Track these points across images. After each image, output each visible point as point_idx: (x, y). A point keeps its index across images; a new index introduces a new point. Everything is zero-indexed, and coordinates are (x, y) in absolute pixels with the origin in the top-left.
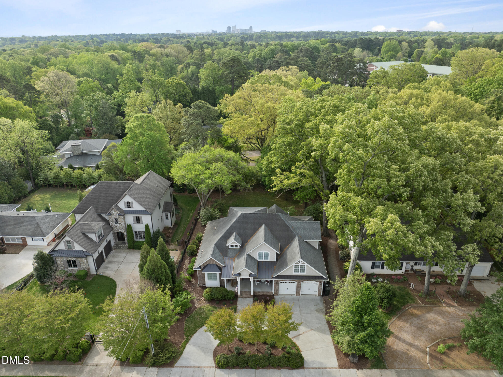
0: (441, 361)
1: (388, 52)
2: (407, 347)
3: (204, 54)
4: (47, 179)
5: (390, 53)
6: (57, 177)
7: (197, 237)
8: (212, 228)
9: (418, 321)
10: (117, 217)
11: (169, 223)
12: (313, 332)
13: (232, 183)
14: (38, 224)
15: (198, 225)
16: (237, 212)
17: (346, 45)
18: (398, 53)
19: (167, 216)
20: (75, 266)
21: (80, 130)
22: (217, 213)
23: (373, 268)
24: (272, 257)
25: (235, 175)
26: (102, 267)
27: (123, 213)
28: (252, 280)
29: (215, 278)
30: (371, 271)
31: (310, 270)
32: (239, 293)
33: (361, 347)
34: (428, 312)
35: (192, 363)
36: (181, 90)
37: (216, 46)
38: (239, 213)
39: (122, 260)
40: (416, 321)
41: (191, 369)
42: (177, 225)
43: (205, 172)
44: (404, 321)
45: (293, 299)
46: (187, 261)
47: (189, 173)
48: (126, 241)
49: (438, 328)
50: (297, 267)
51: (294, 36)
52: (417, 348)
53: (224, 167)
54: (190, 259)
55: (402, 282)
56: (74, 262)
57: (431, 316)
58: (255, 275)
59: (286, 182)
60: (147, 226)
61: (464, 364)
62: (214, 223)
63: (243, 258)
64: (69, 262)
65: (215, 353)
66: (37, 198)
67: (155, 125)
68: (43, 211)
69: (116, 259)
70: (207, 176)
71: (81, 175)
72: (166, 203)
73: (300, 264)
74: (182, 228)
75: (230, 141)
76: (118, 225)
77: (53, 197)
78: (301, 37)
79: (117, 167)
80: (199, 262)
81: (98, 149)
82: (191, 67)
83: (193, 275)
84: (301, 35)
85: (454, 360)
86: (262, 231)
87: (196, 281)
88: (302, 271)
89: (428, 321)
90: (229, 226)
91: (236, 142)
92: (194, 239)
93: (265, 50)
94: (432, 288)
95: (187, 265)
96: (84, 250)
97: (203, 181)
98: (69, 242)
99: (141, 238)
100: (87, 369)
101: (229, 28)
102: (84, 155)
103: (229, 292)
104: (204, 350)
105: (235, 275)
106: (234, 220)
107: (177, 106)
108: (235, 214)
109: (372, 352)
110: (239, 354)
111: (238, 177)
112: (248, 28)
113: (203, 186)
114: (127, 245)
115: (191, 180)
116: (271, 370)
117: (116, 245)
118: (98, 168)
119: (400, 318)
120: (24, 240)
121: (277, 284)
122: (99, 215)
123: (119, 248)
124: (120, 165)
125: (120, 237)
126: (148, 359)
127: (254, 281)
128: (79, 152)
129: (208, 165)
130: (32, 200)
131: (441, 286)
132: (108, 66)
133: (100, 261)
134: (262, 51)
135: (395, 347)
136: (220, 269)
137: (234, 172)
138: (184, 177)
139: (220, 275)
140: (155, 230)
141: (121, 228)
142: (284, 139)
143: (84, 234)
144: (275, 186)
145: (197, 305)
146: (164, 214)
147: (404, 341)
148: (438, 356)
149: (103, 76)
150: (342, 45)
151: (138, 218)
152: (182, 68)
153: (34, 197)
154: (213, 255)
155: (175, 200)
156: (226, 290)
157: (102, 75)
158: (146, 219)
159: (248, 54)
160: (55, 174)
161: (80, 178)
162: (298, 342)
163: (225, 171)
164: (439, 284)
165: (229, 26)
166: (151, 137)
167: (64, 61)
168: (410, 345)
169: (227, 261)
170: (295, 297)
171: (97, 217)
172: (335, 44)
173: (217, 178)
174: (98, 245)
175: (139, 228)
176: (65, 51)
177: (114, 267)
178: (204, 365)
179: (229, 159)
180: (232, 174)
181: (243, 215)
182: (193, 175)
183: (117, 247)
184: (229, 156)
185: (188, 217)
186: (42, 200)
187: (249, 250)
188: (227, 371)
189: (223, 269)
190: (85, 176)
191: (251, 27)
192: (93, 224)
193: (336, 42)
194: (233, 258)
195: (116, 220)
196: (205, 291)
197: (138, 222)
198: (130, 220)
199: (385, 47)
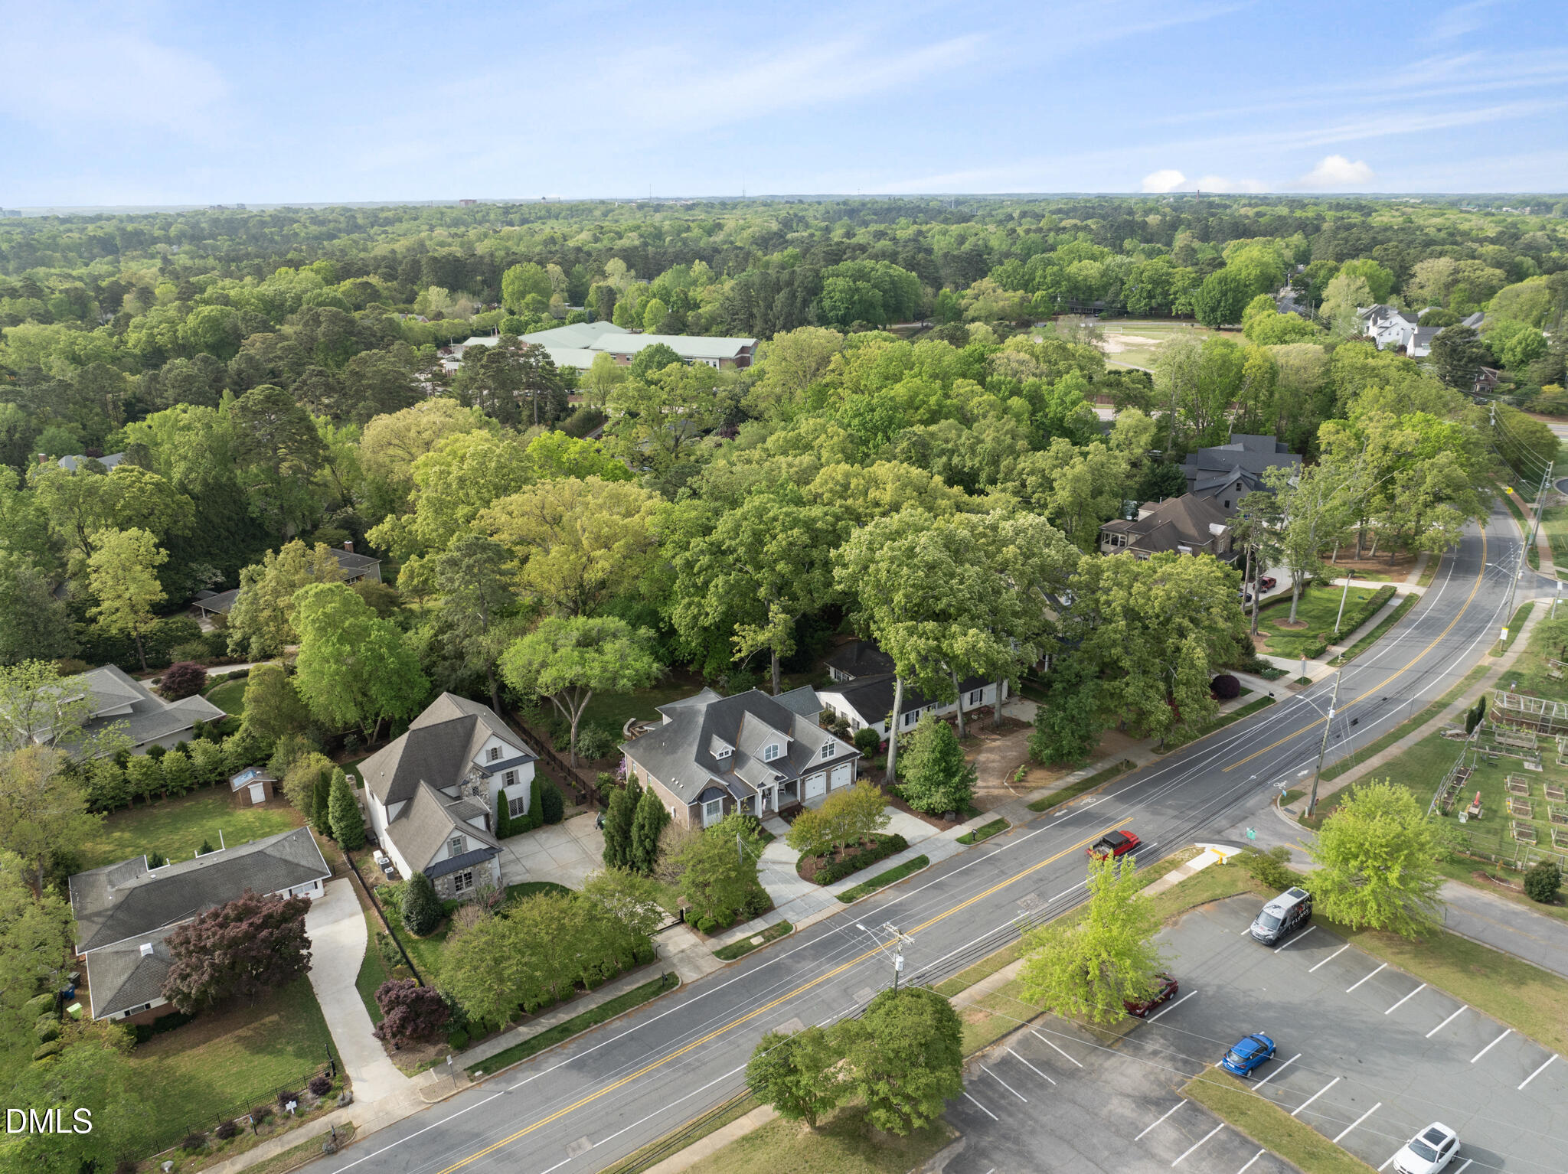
0: (1024, 787)
1: (522, 294)
2: (984, 790)
10: (478, 784)
17: (393, 277)
24: (783, 750)
27: (487, 773)
28: (776, 788)
29: (717, 809)
31: (840, 749)
32: (760, 816)
35: (792, 897)
38: (703, 707)
41: (799, 901)
49: (998, 763)
50: (825, 749)
52: (997, 787)
56: (469, 876)
58: (782, 777)
60: (533, 783)
61: (1043, 781)
62: (641, 742)
64: (458, 879)
65: (806, 878)
73: (830, 743)
80: (689, 792)
88: (832, 753)
89: (986, 761)
96: (484, 847)
99: (521, 810)
100: (675, 961)
105: (758, 787)
106: (701, 719)
116: (881, 862)
121: (803, 784)
122: (440, 791)
136: (723, 791)
139: (725, 801)
147: (978, 787)
148: (1019, 785)
151: (511, 775)
154: (707, 774)
158: (525, 773)
169: (725, 778)
170: (825, 796)
175: (516, 793)
178: (805, 891)
181: (711, 707)
188: (838, 883)
195: (477, 790)
197: (511, 782)
198: (497, 782)
199: (513, 283)
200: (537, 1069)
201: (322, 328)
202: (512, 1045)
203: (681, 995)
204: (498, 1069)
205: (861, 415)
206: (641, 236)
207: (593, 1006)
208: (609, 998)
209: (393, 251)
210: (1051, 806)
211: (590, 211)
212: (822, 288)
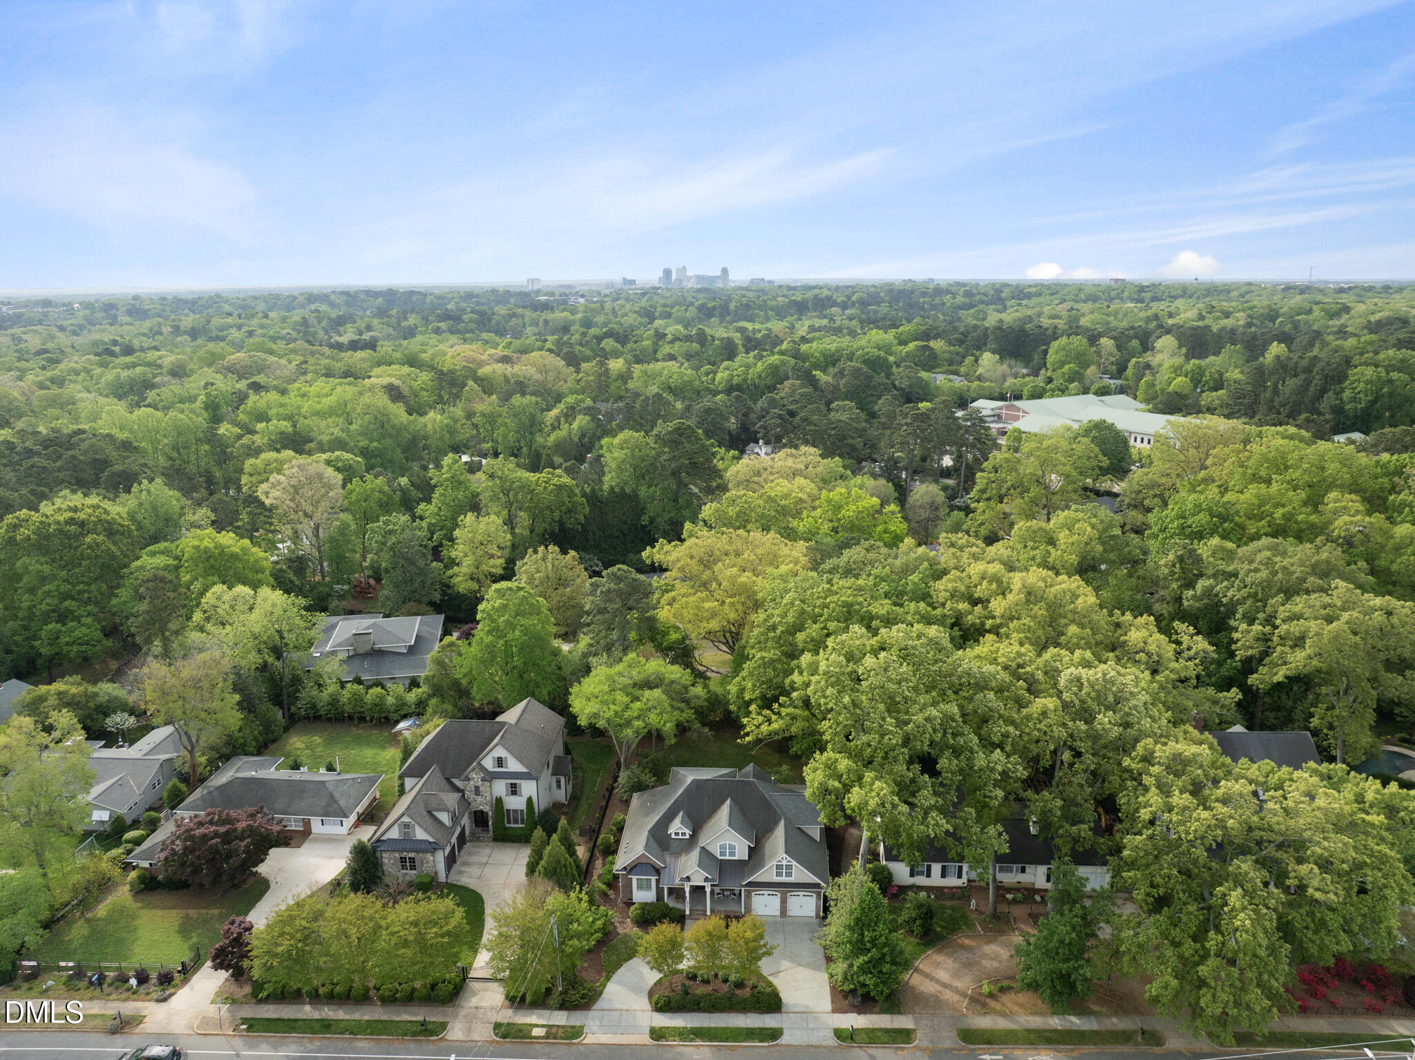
0: (984, 1005)
1: (1063, 364)
2: (938, 988)
3: (607, 370)
4: (314, 706)
5: (1067, 367)
6: (334, 701)
7: (614, 821)
8: (643, 805)
9: (969, 955)
10: (480, 784)
11: (561, 796)
12: (801, 969)
13: (677, 726)
14: (332, 795)
15: (615, 800)
16: (685, 776)
17: (961, 342)
18: (1088, 366)
19: (558, 782)
20: (413, 868)
21: (346, 587)
22: (649, 779)
23: (912, 875)
24: (742, 853)
25: (683, 711)
26: (452, 871)
27: (490, 777)
28: (708, 890)
29: (649, 888)
30: (910, 881)
31: (800, 874)
32: (687, 912)
33: (861, 978)
34: (988, 943)
35: (618, 1006)
36: (566, 499)
37: (636, 342)
38: (689, 779)
39: (485, 860)
40: (964, 956)
41: (617, 1013)
42: (574, 798)
43: (632, 705)
44: (946, 954)
45: (775, 923)
46: (599, 863)
47: (605, 708)
48: (491, 828)
49: (995, 964)
50: (779, 867)
51: (835, 304)
52: (956, 991)
53: (664, 697)
54: (604, 860)
55: (959, 899)
56: (412, 860)
57: (991, 949)
58: (713, 880)
59: (765, 728)
60: (530, 800)
61: (1016, 1008)
62: (646, 795)
63: (695, 854)
64: (403, 860)
65: (651, 993)
66: (297, 743)
67: (532, 605)
68: (323, 771)
69: (474, 859)
70: (636, 714)
71: (382, 698)
72: (557, 758)
73: (784, 863)
74: (584, 805)
75: (674, 636)
76: (479, 799)
77: (329, 742)
78: (853, 304)
79: (456, 684)
80: (622, 860)
81: (404, 641)
82: (579, 417)
83: (613, 882)
84: (854, 298)
85: (1003, 1004)
86: (725, 810)
87: (617, 894)
88: (789, 874)
89: (985, 956)
90: (672, 801)
91: (684, 639)
92: (609, 825)
93: (755, 365)
94: (1003, 908)
95: (599, 868)
96: (431, 840)
97: (628, 723)
98: (407, 826)
99: (516, 822)
100: (463, 1013)
101: (667, 273)
102: (377, 654)
103: (671, 909)
104: (634, 989)
105: (682, 879)
106: (680, 792)
107: (568, 557)
108: (681, 781)
109: (876, 985)
110: (686, 993)
111: (688, 714)
112: (719, 273)
113: (629, 732)
114: (491, 833)
115: (608, 721)
116: (733, 1015)
117: (472, 834)
118: (414, 683)
119: (939, 951)
120: (307, 824)
121: (748, 896)
122: (448, 780)
123: (478, 839)
124: (464, 682)
125: (480, 819)
126: (554, 999)
127: (712, 892)
128: (368, 647)
129: (638, 693)
130: (288, 747)
131: (1023, 906)
132: (385, 419)
133: (451, 860)
134: (748, 367)
135: (922, 989)
136: (658, 872)
137: (682, 705)
138: (596, 715)
139: (658, 881)
140: (542, 808)
141: (483, 803)
142: (764, 654)
143: (430, 812)
144: (747, 734)
145: (620, 930)
146: (554, 778)
147: (938, 981)
148: (982, 999)
149: (375, 444)
150: (950, 344)
151: (514, 786)
152: (558, 419)
153: (291, 742)
154: (647, 847)
155: (567, 750)
156: (666, 906)
157: (372, 441)
158: (529, 788)
159: (715, 373)
160: (331, 695)
161: (379, 704)
162: (776, 981)
163: (666, 705)
164: (1020, 902)
165: (667, 267)
166: (526, 631)
167: (282, 405)
168: (945, 986)
169: (668, 859)
170: (778, 919)
171: (444, 783)
172: (932, 344)
173: (653, 719)
174: (450, 831)
175: (515, 803)
176: (264, 360)
177: (474, 871)
178: (634, 1007)
179: (673, 682)
180: (679, 709)
181: (696, 783)
182: (612, 713)
183: (475, 838)
184: (673, 676)
185: (595, 784)
186: (307, 748)
187: (704, 840)
188: (670, 1015)
189: (662, 872)
190: (390, 700)
191: (725, 271)
192: (444, 796)
193: (936, 337)
194: (678, 854)
195: (477, 788)
196: (632, 908)
197: (514, 793)
198: (500, 788)
199: (1057, 353)
200: (275, 1048)
201: (843, 381)
202: (286, 1017)
203: (431, 1047)
204: (258, 1031)
205: (1183, 517)
206: (1250, 316)
207: (366, 1018)
208: (384, 1017)
209: (1001, 321)
210: (989, 1042)
211: (1229, 292)
212: (1346, 377)
